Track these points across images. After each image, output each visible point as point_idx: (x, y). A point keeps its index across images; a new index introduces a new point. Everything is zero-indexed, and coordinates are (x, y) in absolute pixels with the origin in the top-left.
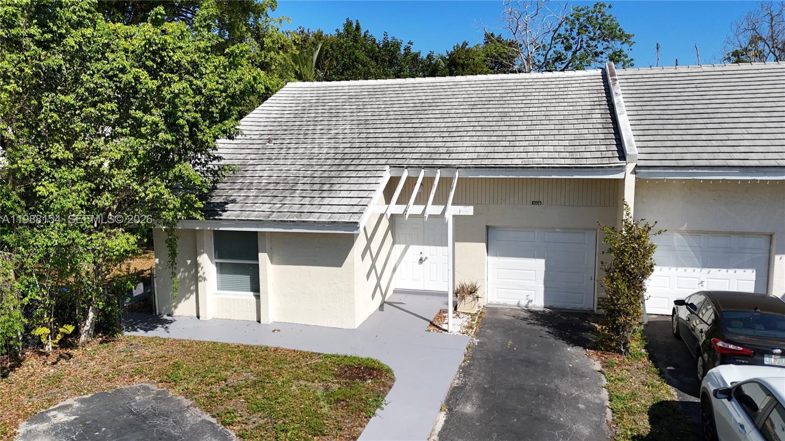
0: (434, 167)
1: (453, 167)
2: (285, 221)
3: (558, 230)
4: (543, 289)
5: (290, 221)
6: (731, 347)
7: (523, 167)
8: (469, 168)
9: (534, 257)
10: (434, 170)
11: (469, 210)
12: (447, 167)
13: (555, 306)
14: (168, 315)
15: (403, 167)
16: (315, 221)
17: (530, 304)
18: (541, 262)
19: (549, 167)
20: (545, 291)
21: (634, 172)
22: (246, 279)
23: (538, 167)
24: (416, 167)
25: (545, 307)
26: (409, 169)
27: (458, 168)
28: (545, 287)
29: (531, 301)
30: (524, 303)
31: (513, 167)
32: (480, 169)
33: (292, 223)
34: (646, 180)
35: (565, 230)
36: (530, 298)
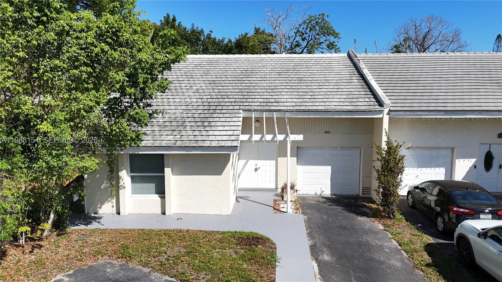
0: (271, 111)
1: (283, 111)
2: (188, 146)
3: (339, 148)
4: (330, 184)
5: (192, 146)
6: (461, 210)
7: (326, 111)
8: (293, 111)
9: (325, 165)
10: (272, 113)
11: (300, 137)
12: (279, 111)
13: (337, 194)
14: (95, 214)
15: (251, 111)
16: (209, 146)
17: (323, 194)
18: (329, 168)
19: (341, 111)
20: (331, 185)
21: (388, 114)
22: (152, 186)
23: (334, 111)
24: (260, 111)
25: (331, 195)
26: (255, 112)
27: (286, 111)
28: (331, 183)
29: (323, 192)
30: (319, 193)
31: (319, 111)
32: (299, 112)
33: (193, 148)
34: (395, 118)
35: (343, 148)
36: (322, 190)
